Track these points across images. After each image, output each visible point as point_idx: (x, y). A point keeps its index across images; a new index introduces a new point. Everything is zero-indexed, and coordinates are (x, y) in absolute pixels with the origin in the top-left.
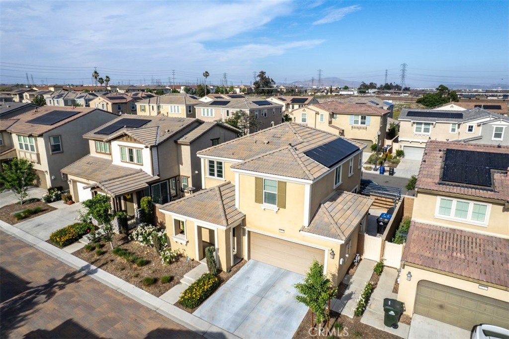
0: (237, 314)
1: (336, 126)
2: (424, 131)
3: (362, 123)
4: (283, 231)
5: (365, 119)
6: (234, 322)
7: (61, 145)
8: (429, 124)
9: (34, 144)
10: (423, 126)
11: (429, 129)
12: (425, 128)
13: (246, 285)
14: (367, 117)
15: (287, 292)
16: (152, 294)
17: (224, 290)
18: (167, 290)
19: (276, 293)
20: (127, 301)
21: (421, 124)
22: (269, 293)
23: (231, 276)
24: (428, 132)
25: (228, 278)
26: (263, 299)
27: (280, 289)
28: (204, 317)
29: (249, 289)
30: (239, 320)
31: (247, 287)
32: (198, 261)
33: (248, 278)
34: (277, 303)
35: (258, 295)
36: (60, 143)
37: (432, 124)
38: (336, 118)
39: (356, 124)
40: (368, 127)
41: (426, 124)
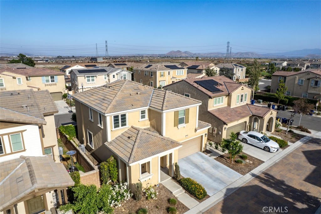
1: (31, 86)
2: (92, 81)
3: (52, 81)
5: (53, 78)
8: (93, 76)
10: (91, 78)
11: (90, 79)
12: (92, 79)
14: (54, 76)
21: (89, 77)
22: (201, 167)
24: (94, 81)
26: (205, 170)
37: (95, 76)
38: (30, 80)
39: (48, 82)
40: (57, 83)
41: (92, 77)
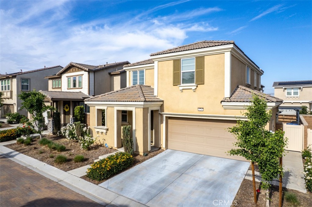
0: (152, 187)
2: (294, 94)
4: (202, 110)
6: (147, 193)
7: (29, 86)
9: (10, 85)
11: (298, 92)
12: (294, 92)
13: (164, 164)
15: (211, 170)
16: (61, 169)
17: (139, 168)
18: (78, 167)
19: (198, 170)
20: (32, 174)
22: (190, 170)
23: (147, 159)
24: (297, 94)
25: (144, 160)
26: (183, 175)
27: (202, 167)
28: (111, 188)
29: (167, 168)
30: (154, 191)
31: (165, 166)
32: (116, 149)
33: (166, 160)
34: (200, 178)
35: (177, 172)
36: (29, 85)
37: (300, 88)
41: (295, 88)
